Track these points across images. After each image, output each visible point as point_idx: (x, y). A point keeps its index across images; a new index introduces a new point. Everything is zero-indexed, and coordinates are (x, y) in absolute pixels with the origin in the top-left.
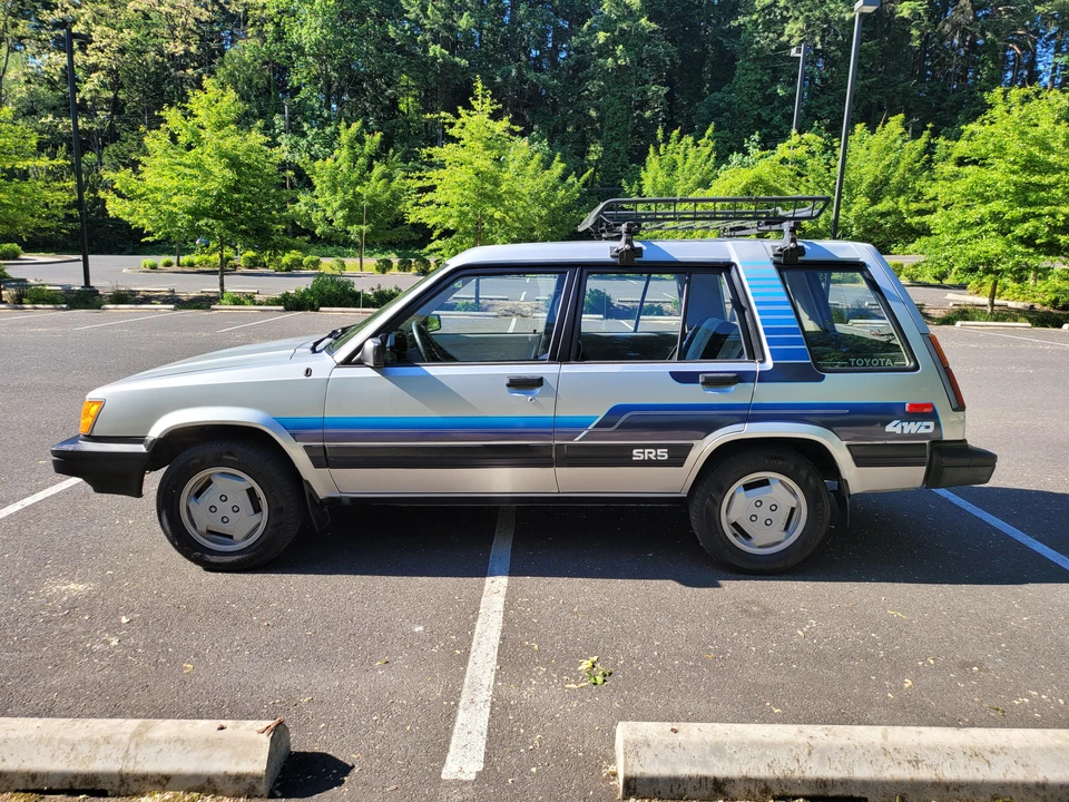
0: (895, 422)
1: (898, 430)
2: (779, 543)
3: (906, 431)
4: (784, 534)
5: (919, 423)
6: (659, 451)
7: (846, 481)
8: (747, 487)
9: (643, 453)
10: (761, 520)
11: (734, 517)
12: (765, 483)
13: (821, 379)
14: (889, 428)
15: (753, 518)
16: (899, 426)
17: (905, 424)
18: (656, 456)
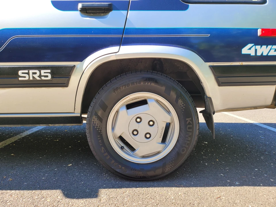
0: (250, 45)
1: (252, 53)
2: (158, 153)
3: (259, 54)
4: (162, 146)
5: (269, 47)
6: (43, 72)
7: (210, 98)
8: (129, 106)
9: (28, 74)
10: (142, 134)
11: (118, 132)
12: (144, 102)
13: (186, 8)
14: (245, 51)
15: (135, 132)
16: (253, 49)
17: (258, 47)
18: (40, 76)
